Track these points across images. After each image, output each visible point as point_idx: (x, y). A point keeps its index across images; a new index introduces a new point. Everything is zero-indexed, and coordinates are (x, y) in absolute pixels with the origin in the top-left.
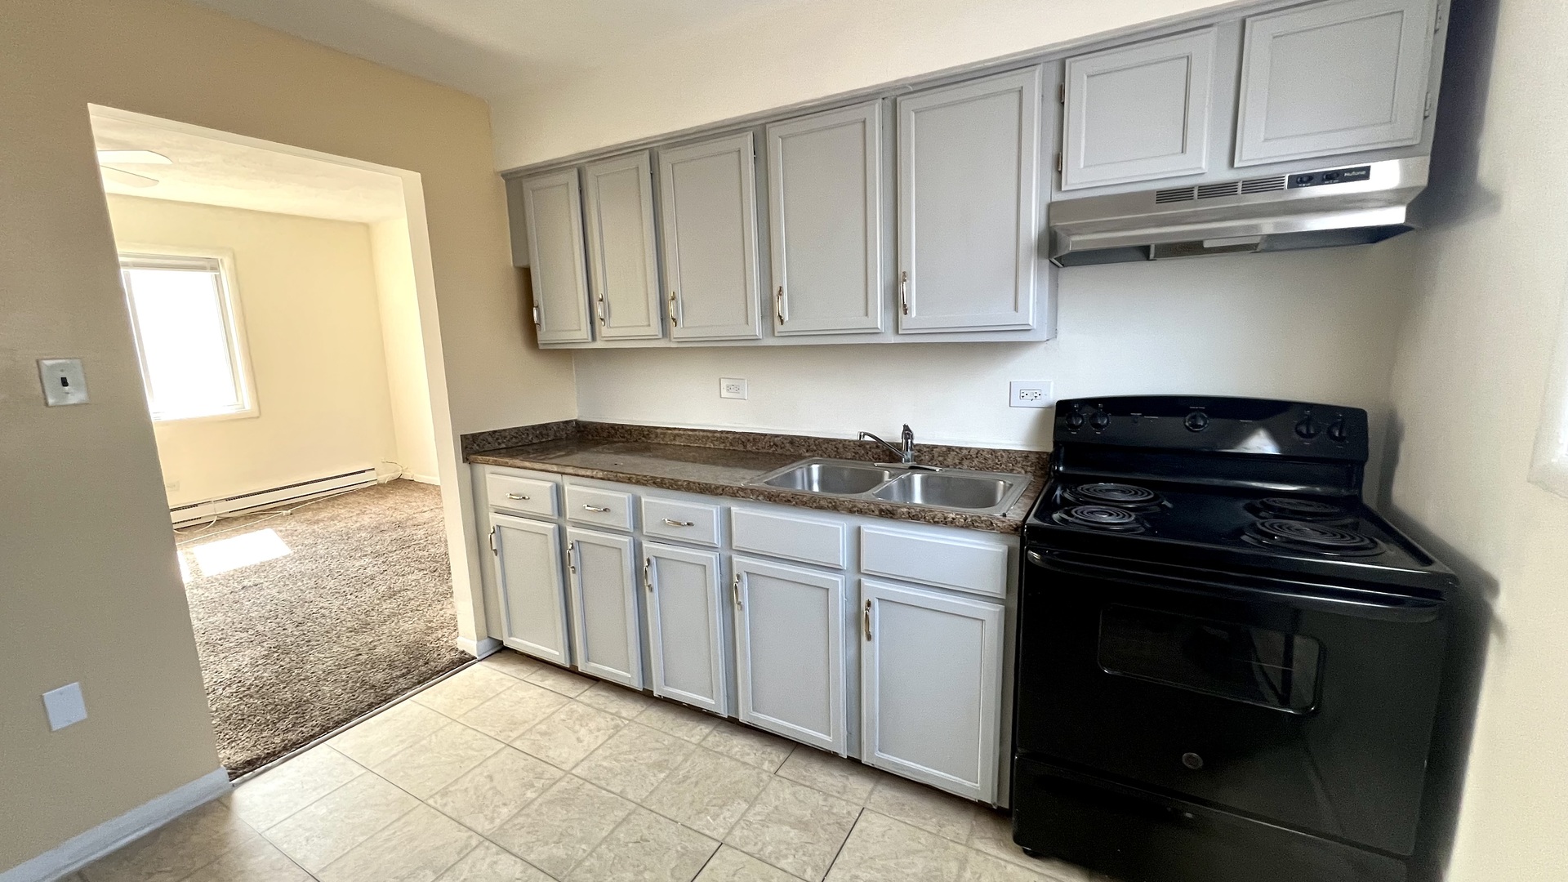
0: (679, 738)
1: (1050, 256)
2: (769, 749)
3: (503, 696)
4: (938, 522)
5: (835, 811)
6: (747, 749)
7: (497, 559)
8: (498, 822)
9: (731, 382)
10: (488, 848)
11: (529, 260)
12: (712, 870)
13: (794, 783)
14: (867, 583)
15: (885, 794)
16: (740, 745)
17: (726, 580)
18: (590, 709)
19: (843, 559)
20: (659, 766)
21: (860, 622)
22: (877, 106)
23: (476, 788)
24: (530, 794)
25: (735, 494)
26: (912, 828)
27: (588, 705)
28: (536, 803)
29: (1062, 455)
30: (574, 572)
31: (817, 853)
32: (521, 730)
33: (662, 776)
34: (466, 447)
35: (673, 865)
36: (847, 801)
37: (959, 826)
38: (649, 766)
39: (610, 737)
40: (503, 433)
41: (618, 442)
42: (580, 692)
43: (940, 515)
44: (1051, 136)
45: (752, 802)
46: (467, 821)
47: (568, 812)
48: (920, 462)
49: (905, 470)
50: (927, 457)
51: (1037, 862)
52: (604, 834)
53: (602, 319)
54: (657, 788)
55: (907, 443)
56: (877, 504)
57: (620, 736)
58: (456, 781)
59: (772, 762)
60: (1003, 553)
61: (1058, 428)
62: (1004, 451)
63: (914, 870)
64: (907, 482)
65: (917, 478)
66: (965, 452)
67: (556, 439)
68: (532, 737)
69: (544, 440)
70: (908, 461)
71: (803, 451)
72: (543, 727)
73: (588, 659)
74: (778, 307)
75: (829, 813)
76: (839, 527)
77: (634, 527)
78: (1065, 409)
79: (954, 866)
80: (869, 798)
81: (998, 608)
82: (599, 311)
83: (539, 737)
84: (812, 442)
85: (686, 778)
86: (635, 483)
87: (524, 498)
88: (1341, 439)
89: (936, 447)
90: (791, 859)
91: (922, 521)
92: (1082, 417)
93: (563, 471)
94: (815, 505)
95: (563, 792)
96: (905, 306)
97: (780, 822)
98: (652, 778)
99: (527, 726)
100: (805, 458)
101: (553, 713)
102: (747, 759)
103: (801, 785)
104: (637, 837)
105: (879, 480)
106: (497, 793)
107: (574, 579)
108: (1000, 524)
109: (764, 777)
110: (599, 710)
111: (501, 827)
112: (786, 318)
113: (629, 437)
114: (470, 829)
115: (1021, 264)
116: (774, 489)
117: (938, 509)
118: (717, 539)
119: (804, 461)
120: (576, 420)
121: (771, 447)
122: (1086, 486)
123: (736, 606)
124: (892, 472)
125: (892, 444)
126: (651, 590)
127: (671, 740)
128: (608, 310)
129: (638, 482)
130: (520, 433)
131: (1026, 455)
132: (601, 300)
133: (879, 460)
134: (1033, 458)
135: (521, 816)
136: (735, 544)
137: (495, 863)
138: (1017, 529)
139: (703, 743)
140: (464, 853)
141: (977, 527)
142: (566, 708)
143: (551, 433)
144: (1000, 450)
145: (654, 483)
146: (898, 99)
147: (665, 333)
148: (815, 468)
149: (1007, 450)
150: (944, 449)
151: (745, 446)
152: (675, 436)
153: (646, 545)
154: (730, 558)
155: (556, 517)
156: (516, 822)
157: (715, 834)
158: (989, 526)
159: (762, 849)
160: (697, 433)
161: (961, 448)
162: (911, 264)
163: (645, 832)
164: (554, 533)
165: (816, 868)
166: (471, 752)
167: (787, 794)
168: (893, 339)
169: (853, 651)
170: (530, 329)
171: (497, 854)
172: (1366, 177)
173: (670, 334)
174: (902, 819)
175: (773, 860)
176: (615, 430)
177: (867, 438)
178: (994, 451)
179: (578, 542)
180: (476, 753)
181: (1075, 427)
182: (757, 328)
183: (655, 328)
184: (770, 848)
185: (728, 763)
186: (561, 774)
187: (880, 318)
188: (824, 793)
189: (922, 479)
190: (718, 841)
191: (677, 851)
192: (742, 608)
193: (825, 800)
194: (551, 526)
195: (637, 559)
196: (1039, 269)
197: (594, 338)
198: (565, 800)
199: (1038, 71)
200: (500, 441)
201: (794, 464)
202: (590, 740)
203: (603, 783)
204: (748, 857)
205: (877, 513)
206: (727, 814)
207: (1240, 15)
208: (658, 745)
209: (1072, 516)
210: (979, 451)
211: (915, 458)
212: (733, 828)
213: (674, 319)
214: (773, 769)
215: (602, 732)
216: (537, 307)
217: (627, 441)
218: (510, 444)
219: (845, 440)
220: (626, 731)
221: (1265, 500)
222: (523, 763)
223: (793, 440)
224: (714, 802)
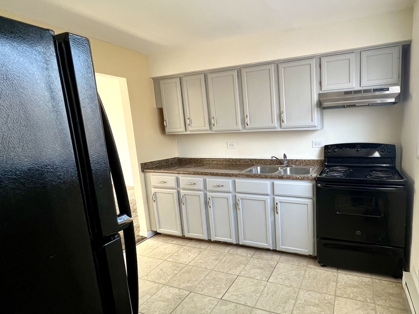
0: (221, 252)
1: (320, 108)
2: (249, 251)
3: (159, 247)
4: (294, 179)
5: (270, 264)
6: (242, 252)
7: (155, 204)
8: (167, 280)
9: (230, 143)
10: (166, 287)
11: (162, 105)
12: (236, 282)
13: (257, 259)
14: (276, 198)
15: (284, 258)
16: (240, 251)
17: (234, 202)
18: (190, 248)
19: (269, 191)
20: (216, 259)
21: (275, 209)
22: (273, 66)
23: (157, 273)
24: (176, 272)
25: (236, 176)
26: (291, 265)
27: (190, 247)
28: (178, 274)
29: (326, 160)
30: (183, 205)
31: (266, 274)
32: (168, 256)
33: (218, 262)
34: (143, 167)
35: (225, 282)
36: (273, 261)
37: (304, 263)
38: (213, 260)
39: (199, 254)
40: (154, 162)
41: (193, 164)
42: (186, 243)
43: (295, 177)
44: (318, 77)
45: (246, 265)
46: (157, 281)
47: (189, 275)
48: (289, 164)
49: (284, 167)
50: (291, 163)
51: (324, 268)
52: (202, 278)
53: (189, 125)
54: (216, 265)
55: (285, 159)
56: (278, 176)
57: (202, 254)
58: (150, 272)
59: (250, 254)
60: (312, 186)
61: (325, 153)
62: (311, 160)
63: (292, 274)
64: (285, 170)
65: (288, 169)
66: (301, 161)
67: (172, 164)
68: (173, 257)
69: (167, 164)
70: (285, 164)
71: (254, 163)
72: (176, 254)
73: (189, 232)
74: (246, 121)
75: (268, 264)
76: (268, 183)
77: (204, 189)
78: (326, 147)
79: (303, 272)
80: (279, 260)
81: (311, 201)
82: (188, 121)
83: (175, 257)
84: (257, 160)
85: (225, 261)
86: (204, 175)
87: (165, 182)
88: (390, 152)
89: (293, 160)
90: (259, 276)
91: (290, 179)
92: (331, 150)
93: (179, 173)
94: (260, 177)
95: (187, 270)
96: (283, 120)
97: (255, 268)
98: (214, 263)
99: (170, 255)
100: (255, 165)
101: (179, 250)
102: (242, 254)
103: (259, 259)
104: (213, 278)
105: (278, 170)
106: (164, 273)
107: (183, 207)
108: (310, 178)
109: (249, 258)
110: (194, 247)
111: (168, 281)
112: (249, 124)
113: (197, 162)
114: (158, 283)
115: (313, 110)
116: (248, 173)
117: (294, 176)
118: (231, 190)
119: (255, 166)
120: (177, 157)
121: (244, 162)
122: (332, 168)
123: (238, 209)
124: (281, 168)
125: (281, 159)
126: (210, 207)
127: (219, 253)
128: (191, 121)
129: (205, 175)
130: (160, 162)
131: (317, 161)
132: (189, 119)
133: (277, 164)
134: (319, 162)
135: (175, 277)
136: (237, 190)
137: (169, 290)
138: (315, 179)
139: (229, 252)
140: (158, 289)
141: (305, 179)
142: (183, 248)
143: (170, 162)
144: (310, 160)
145: (210, 174)
146: (279, 64)
147: (211, 128)
148: (259, 168)
149: (312, 160)
150: (295, 160)
151: (236, 163)
152: (213, 161)
153: (208, 193)
154: (236, 195)
155: (177, 188)
156: (173, 279)
157: (236, 274)
158: (307, 179)
159: (250, 275)
160: (220, 159)
161: (300, 160)
162: (284, 109)
163: (215, 276)
164: (176, 193)
165: (266, 278)
166: (153, 264)
167: (256, 261)
168: (280, 129)
169: (273, 218)
170: (163, 128)
171: (169, 288)
172: (388, 90)
173: (212, 129)
174: (288, 263)
175: (254, 278)
176: (192, 160)
177: (274, 158)
178: (309, 160)
179: (185, 195)
180: (154, 264)
181: (329, 152)
182: (240, 127)
183: (207, 127)
184: (252, 275)
185: (237, 256)
186: (185, 265)
187: (276, 124)
188: (266, 260)
189: (290, 169)
190: (237, 275)
191: (225, 280)
192: (239, 210)
193: (267, 261)
194: (175, 191)
195: (205, 198)
196: (317, 111)
197: (186, 131)
198: (188, 272)
199: (314, 60)
200: (153, 165)
201: (253, 167)
202: (192, 256)
203: (199, 266)
204: (246, 278)
205: (278, 177)
206: (238, 269)
207: (360, 50)
208: (214, 254)
209: (328, 174)
210: (305, 160)
211: (287, 163)
212: (241, 272)
213: (213, 125)
214: (251, 256)
215: (196, 253)
216: (165, 121)
217: (196, 163)
218: (157, 166)
219: (267, 159)
220: (204, 252)
221: (374, 168)
222: (171, 264)
223: (251, 160)
224: (235, 266)
